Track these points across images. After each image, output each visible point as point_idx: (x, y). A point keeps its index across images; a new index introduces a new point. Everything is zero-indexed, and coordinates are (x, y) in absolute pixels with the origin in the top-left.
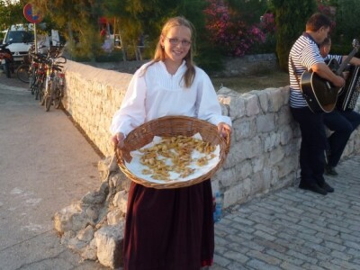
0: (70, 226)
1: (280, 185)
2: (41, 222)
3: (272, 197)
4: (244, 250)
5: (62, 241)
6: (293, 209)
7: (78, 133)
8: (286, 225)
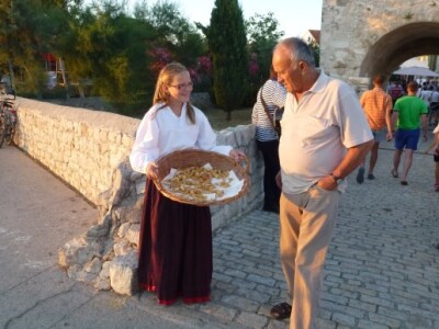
0: (76, 259)
1: (249, 209)
2: (39, 259)
3: (244, 220)
4: (240, 267)
5: (70, 275)
6: (264, 228)
7: (42, 169)
8: (265, 242)
